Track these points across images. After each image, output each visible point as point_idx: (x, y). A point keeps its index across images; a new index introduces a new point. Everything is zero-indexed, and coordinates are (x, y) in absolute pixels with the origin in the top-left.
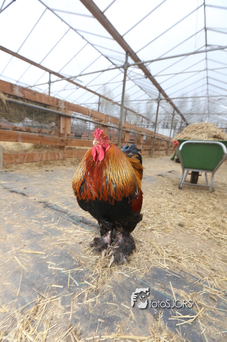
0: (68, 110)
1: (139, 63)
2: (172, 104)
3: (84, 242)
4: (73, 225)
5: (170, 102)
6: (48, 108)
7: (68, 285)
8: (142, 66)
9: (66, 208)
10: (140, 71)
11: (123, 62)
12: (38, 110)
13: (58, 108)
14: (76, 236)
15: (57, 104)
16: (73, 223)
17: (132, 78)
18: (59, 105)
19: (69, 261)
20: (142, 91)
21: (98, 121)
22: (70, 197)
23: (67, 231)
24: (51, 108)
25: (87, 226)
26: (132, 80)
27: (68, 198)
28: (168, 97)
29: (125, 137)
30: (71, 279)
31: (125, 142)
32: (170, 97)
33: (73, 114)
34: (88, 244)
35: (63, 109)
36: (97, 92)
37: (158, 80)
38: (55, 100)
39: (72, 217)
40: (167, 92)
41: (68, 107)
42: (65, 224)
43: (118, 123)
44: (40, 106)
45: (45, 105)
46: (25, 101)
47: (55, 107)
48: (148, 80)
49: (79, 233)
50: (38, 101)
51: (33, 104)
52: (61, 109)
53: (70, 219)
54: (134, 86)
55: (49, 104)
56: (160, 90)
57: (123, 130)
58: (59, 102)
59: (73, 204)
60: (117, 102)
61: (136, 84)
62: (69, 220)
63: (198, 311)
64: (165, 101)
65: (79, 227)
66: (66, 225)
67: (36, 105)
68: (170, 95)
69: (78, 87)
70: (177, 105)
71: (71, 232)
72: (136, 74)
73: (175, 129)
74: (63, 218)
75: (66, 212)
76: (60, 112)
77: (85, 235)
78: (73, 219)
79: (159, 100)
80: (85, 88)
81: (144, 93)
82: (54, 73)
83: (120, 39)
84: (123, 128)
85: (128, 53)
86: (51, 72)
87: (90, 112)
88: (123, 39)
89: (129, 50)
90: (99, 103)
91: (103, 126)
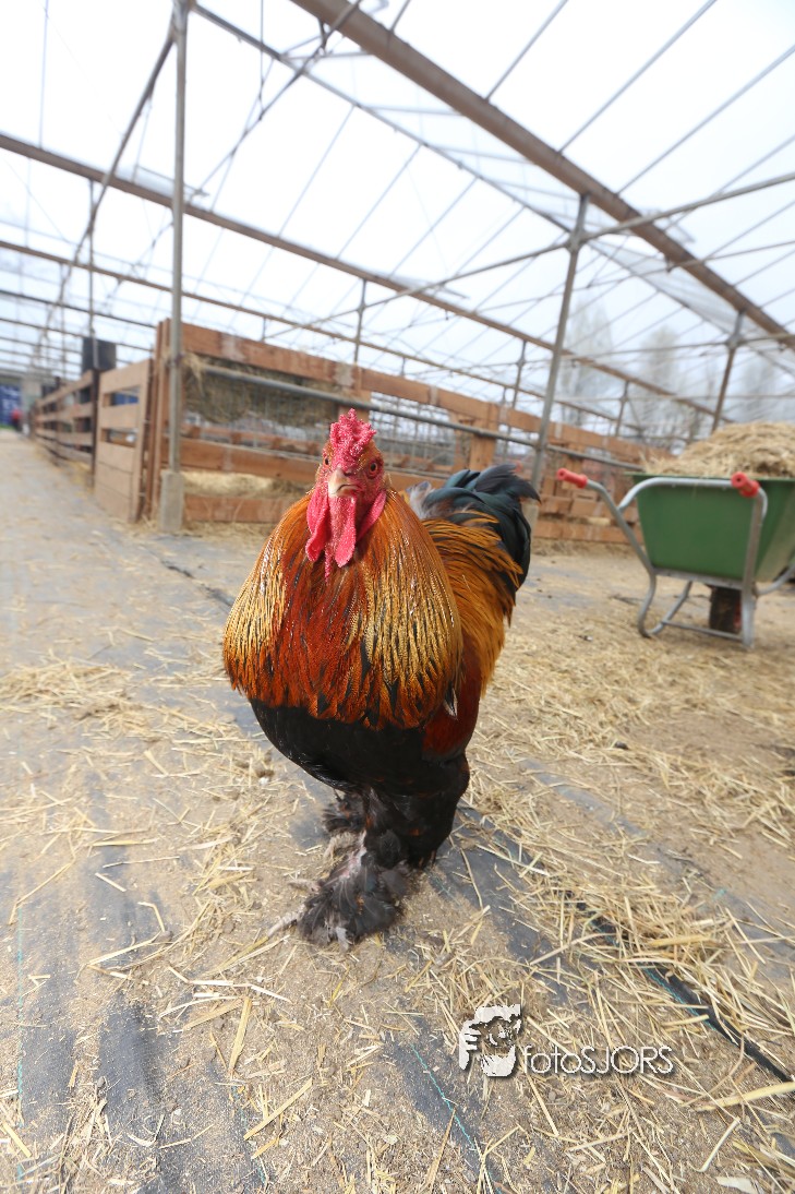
0: (363, 388)
6: (307, 386)
12: (279, 392)
13: (334, 384)
15: (332, 374)
18: (336, 378)
24: (315, 385)
33: (376, 399)
35: (347, 386)
38: (326, 365)
41: (364, 381)
44: (283, 380)
45: (299, 380)
46: (247, 372)
47: (325, 382)
50: (281, 367)
51: (267, 377)
52: (341, 387)
55: (310, 375)
56: (743, 306)
58: (337, 370)
67: (274, 379)
76: (336, 396)
79: (733, 343)
80: (474, 316)
82: (377, 279)
83: (552, 162)
84: (557, 444)
85: (588, 199)
86: (367, 277)
87: (434, 394)
88: (564, 158)
89: (591, 186)
90: (521, 363)
91: (479, 436)
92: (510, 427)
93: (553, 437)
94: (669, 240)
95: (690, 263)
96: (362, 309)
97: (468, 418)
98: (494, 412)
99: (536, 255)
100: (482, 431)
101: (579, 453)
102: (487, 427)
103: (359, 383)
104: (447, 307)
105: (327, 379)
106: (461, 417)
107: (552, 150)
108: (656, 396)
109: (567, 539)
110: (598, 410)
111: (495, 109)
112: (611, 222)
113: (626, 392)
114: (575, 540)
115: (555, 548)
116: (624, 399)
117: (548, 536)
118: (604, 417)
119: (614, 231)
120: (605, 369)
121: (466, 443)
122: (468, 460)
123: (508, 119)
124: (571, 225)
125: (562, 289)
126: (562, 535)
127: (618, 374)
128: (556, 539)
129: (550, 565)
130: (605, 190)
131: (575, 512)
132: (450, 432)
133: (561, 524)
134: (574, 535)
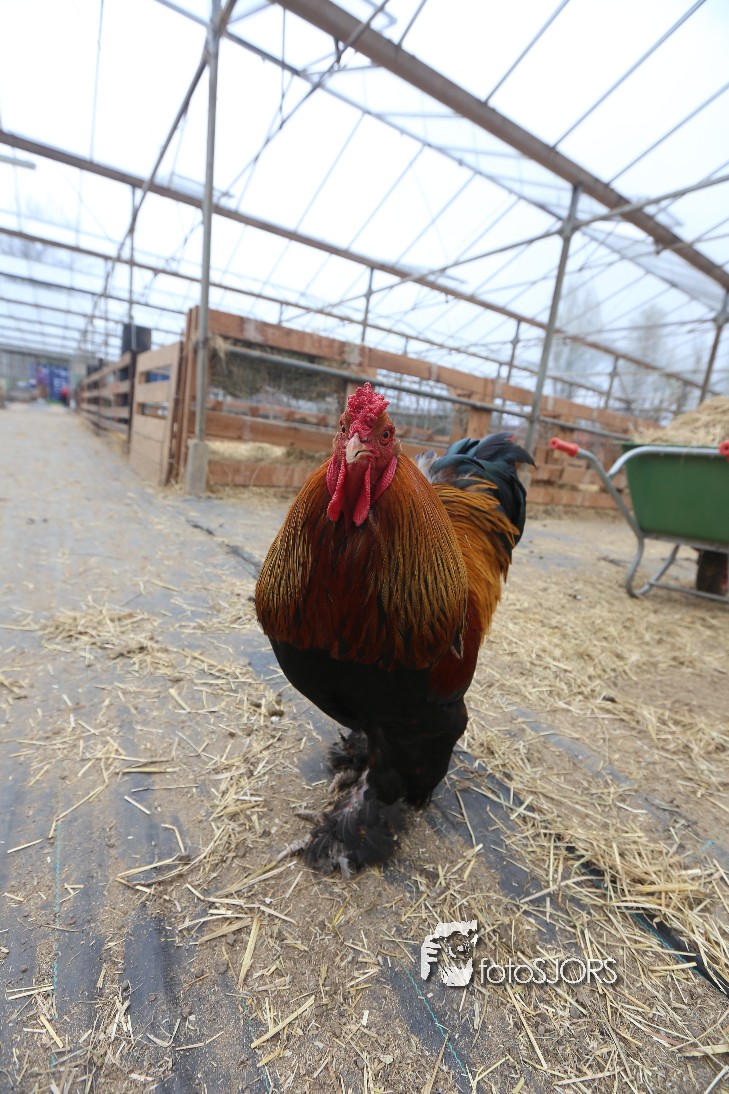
0: (369, 366)
1: (626, 208)
6: (319, 364)
8: (637, 216)
12: (293, 370)
13: (343, 363)
15: (342, 352)
18: (346, 357)
24: (326, 363)
33: (381, 375)
35: (354, 364)
38: (336, 345)
41: (370, 359)
44: (299, 359)
45: (312, 358)
46: (265, 351)
47: (336, 361)
50: (295, 347)
51: (284, 357)
52: (349, 365)
55: (322, 353)
58: (346, 349)
67: (290, 357)
76: (345, 373)
79: (721, 320)
82: (383, 267)
83: (547, 156)
84: (549, 416)
85: (580, 189)
86: (374, 266)
87: (435, 371)
88: (557, 153)
89: (583, 178)
90: (515, 342)
91: (476, 409)
92: (504, 401)
93: (545, 409)
94: (659, 225)
95: (678, 245)
96: (369, 294)
97: (465, 392)
98: (490, 387)
99: (531, 242)
100: (479, 404)
101: (570, 424)
102: (483, 400)
103: (366, 361)
104: (447, 291)
105: (338, 358)
106: (459, 392)
107: (546, 146)
108: (643, 371)
109: (557, 504)
110: (588, 384)
111: (493, 111)
112: (601, 209)
113: (615, 368)
114: (565, 506)
115: (547, 512)
116: (614, 374)
117: (540, 501)
118: (594, 390)
119: (605, 218)
120: (595, 346)
121: (464, 416)
122: (466, 431)
123: (505, 120)
124: (564, 213)
125: (555, 273)
126: (552, 501)
127: (608, 351)
128: (547, 504)
129: (541, 529)
130: (597, 180)
131: (566, 479)
132: (449, 405)
133: (552, 490)
134: (565, 500)
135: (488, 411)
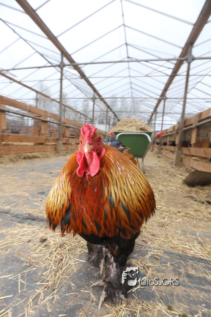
1: (74, 64)
2: (105, 102)
3: (33, 240)
4: (19, 224)
5: (104, 101)
7: (20, 291)
8: (76, 67)
9: (7, 208)
10: (75, 72)
11: (58, 62)
14: (23, 235)
16: (19, 222)
17: (68, 78)
19: (17, 265)
20: (78, 90)
21: (37, 116)
22: (12, 196)
23: (12, 232)
25: (34, 222)
26: (69, 79)
27: (9, 196)
28: (102, 97)
29: (65, 132)
30: (22, 283)
31: (66, 137)
32: (103, 97)
34: (38, 240)
36: (34, 88)
37: (92, 81)
39: (16, 216)
40: (101, 93)
42: (8, 225)
43: (58, 119)
48: (83, 80)
49: (26, 231)
53: (14, 219)
54: (70, 85)
56: (95, 90)
57: (63, 125)
59: (15, 202)
60: (55, 99)
61: (72, 84)
62: (12, 220)
63: (147, 272)
64: (100, 100)
65: (26, 225)
66: (10, 226)
68: (103, 95)
69: (12, 81)
70: (109, 104)
71: (16, 232)
72: (71, 74)
73: (109, 125)
74: (5, 218)
75: (8, 212)
77: (33, 232)
78: (18, 218)
79: (94, 99)
80: (20, 83)
81: (80, 92)
83: (54, 40)
85: (63, 54)
87: (28, 107)
88: (57, 40)
89: (64, 51)
91: (43, 121)
92: (50, 118)
93: (62, 121)
94: (81, 71)
95: (85, 78)
97: (39, 115)
98: (46, 114)
101: (68, 126)
102: (45, 118)
104: (10, 79)
135: (46, 122)
